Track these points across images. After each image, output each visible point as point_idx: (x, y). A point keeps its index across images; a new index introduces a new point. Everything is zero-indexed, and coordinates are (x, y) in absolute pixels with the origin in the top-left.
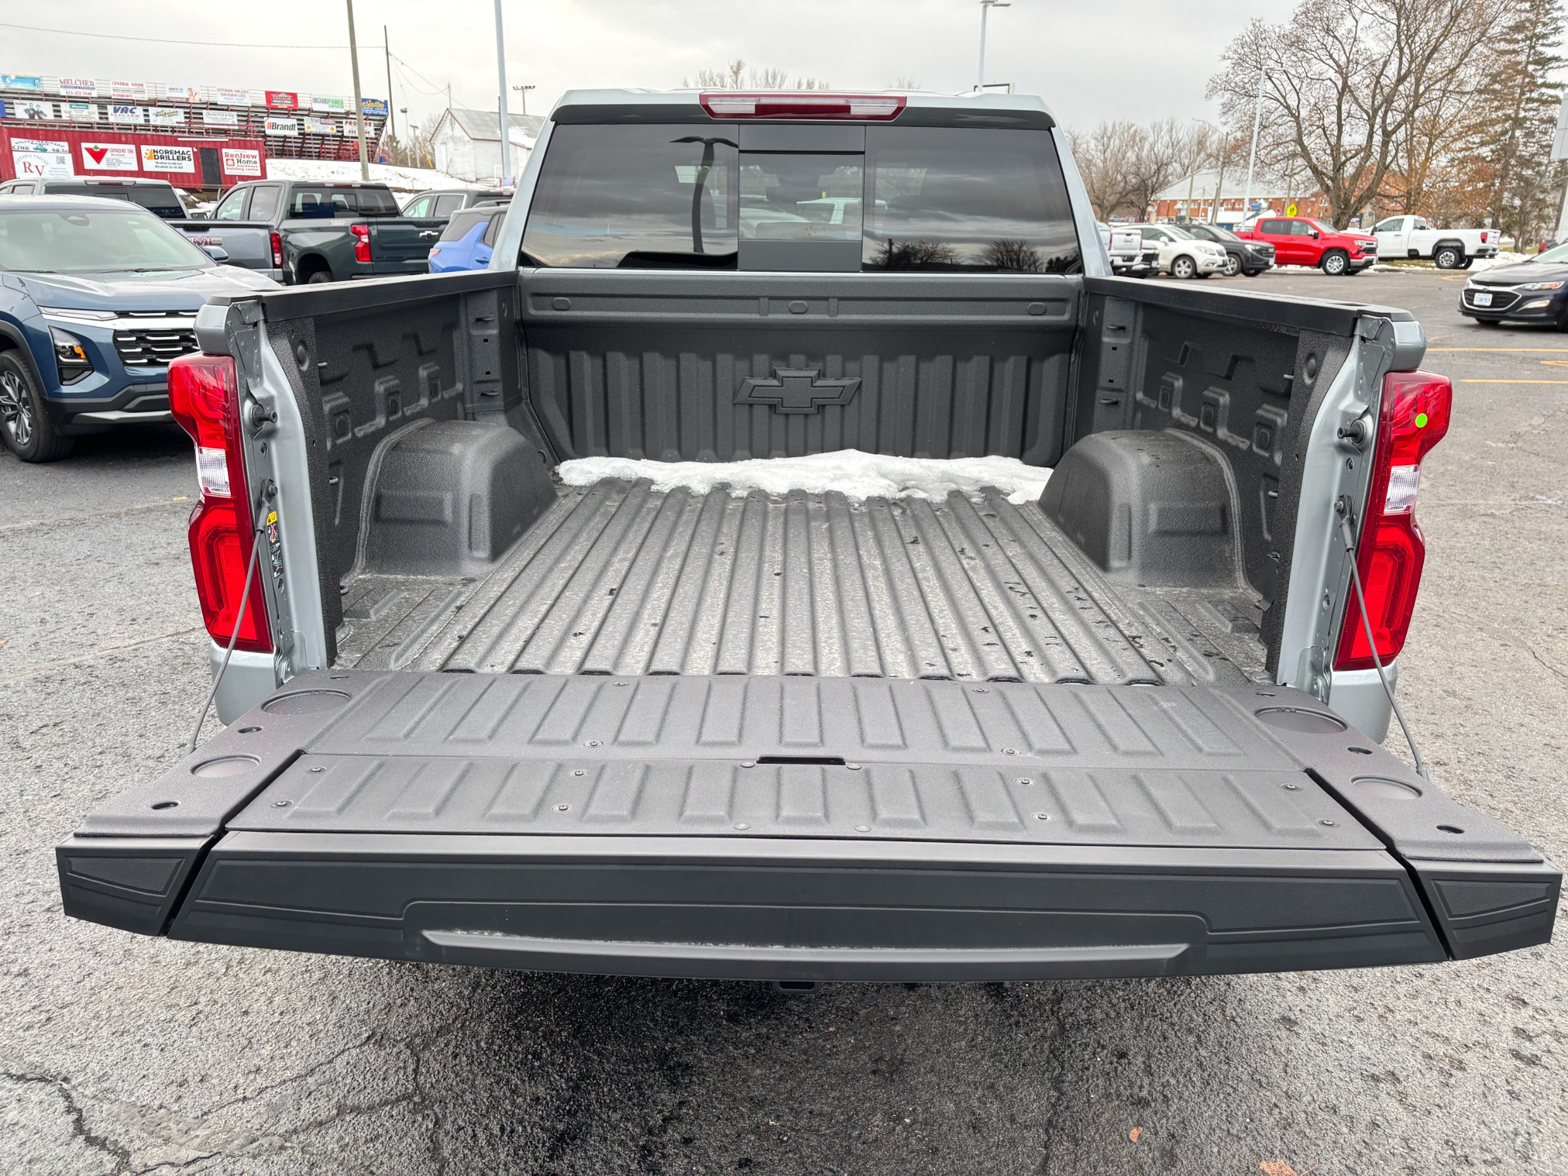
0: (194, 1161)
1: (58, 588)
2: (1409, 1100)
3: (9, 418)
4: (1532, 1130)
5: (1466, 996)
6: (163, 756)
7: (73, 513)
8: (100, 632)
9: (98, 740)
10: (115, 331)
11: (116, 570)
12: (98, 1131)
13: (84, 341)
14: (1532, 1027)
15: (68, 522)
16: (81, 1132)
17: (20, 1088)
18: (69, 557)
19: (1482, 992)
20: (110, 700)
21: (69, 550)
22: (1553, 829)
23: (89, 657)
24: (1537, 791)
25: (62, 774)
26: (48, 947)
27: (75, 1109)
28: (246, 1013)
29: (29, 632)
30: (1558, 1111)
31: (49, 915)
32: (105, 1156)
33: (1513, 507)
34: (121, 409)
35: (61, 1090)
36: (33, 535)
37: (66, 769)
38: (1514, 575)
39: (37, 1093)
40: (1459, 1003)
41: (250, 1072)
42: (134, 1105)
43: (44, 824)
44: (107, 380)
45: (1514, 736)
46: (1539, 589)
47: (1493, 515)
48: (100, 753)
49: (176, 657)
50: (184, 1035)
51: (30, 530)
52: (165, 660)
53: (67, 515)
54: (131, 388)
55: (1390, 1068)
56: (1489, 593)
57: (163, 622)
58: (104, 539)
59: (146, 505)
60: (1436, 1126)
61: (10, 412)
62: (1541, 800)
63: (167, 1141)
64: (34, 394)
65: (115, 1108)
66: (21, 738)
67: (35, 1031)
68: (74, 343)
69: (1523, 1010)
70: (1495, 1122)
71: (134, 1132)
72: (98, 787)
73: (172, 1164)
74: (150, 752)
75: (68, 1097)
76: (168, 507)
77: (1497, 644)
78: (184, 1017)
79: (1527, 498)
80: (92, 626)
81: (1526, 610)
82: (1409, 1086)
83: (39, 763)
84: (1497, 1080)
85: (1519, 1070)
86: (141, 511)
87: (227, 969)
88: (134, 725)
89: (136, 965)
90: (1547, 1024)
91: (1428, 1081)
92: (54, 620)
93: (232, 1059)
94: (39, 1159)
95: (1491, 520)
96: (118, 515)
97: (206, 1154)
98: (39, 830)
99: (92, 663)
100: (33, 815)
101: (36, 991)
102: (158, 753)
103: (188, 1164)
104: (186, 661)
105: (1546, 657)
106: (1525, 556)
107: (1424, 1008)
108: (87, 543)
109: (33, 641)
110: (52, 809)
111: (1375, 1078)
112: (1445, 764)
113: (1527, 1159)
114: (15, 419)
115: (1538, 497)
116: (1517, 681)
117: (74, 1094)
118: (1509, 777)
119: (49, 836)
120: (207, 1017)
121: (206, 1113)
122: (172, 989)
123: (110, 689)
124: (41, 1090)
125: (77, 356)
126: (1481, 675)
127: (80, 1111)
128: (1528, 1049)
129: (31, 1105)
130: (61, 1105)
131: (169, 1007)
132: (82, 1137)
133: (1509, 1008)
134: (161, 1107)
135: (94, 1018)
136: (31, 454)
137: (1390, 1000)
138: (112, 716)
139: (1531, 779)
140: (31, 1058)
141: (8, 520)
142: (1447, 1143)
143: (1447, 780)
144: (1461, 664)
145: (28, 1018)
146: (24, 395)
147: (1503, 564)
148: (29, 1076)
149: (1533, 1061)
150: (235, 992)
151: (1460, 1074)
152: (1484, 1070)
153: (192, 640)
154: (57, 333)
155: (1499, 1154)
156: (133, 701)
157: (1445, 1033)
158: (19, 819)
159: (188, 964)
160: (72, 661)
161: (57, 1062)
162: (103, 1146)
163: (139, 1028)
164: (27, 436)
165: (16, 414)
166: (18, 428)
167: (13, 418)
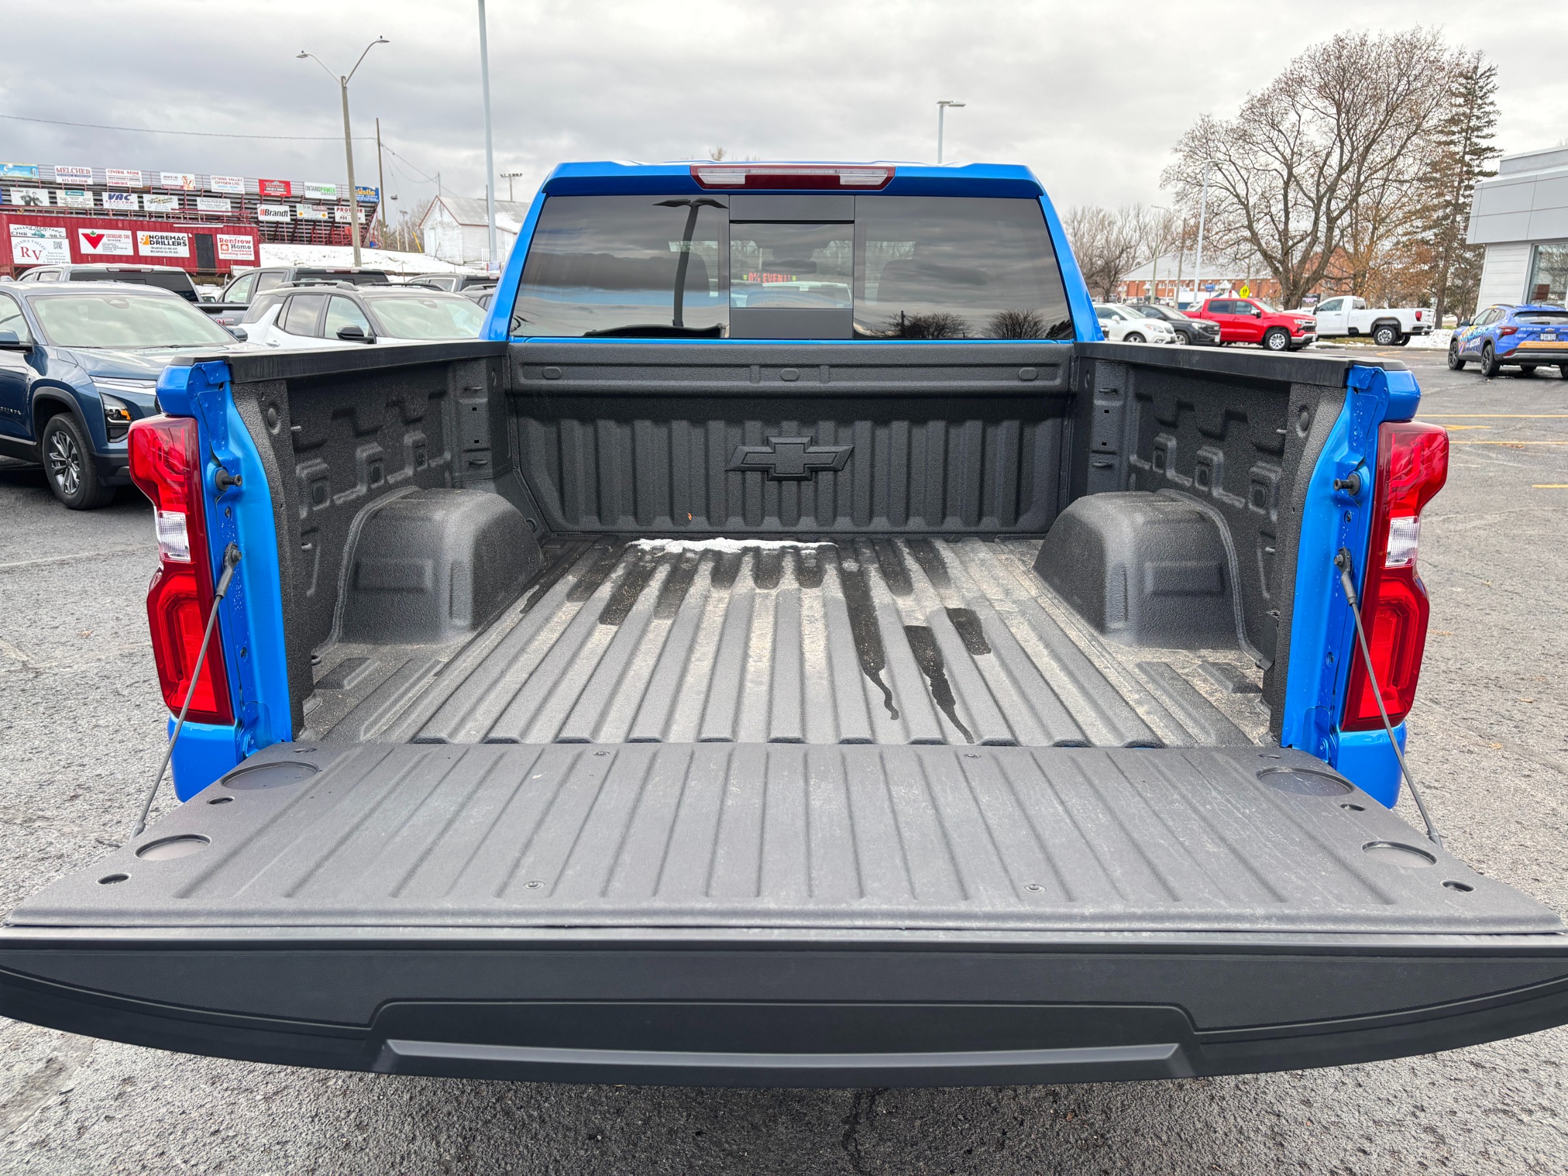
3: (58, 472)
7: (124, 547)
13: (128, 404)
15: (120, 553)
21: (126, 572)
36: (93, 562)
51: (89, 559)
53: (119, 548)
61: (59, 467)
64: (83, 450)
68: (120, 407)
108: (140, 567)
109: (113, 631)
114: (63, 473)
125: (124, 417)
136: (77, 503)
141: (68, 552)
146: (74, 451)
154: (106, 399)
164: (75, 487)
165: (65, 469)
166: (66, 480)
167: (62, 472)
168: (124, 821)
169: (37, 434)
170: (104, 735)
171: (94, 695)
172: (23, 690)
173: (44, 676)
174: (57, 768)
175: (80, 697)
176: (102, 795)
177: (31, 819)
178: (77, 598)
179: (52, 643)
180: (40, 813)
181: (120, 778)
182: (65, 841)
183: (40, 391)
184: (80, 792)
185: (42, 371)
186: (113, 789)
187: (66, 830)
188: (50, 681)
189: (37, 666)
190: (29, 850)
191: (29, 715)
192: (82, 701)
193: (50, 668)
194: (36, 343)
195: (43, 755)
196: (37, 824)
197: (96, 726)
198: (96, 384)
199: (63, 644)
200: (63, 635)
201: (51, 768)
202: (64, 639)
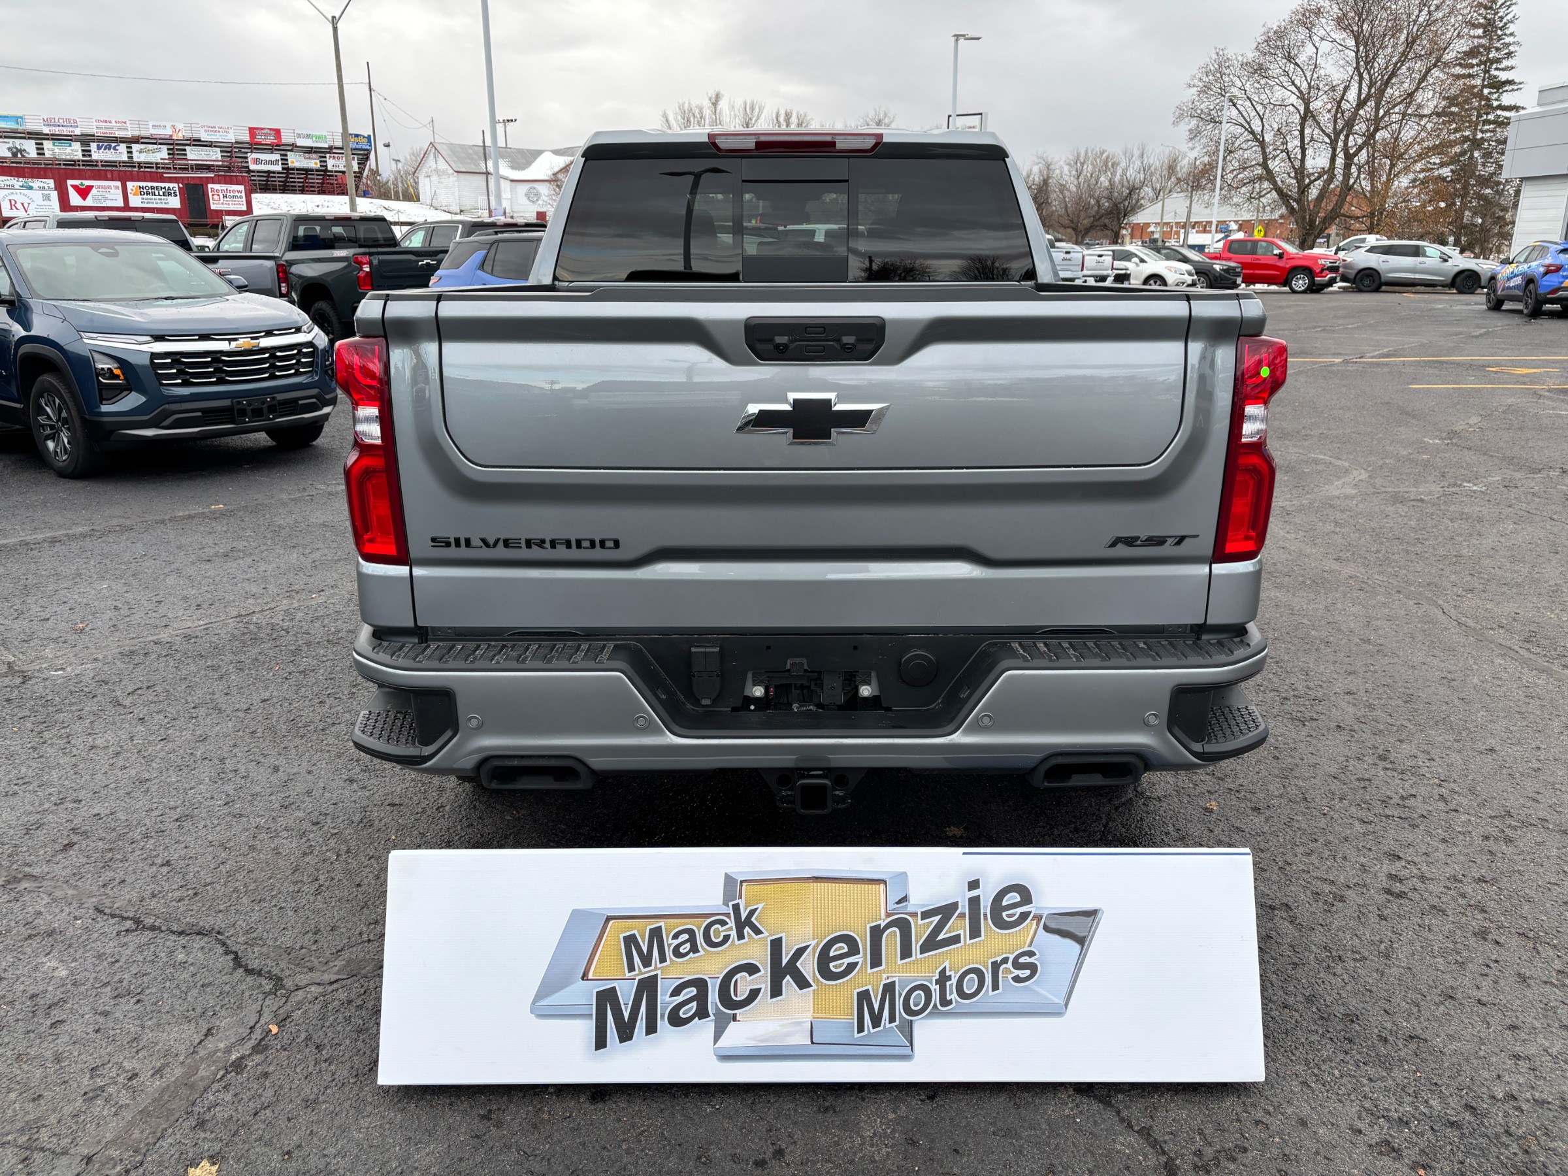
0: (336, 981)
1: (123, 581)
2: (1298, 921)
3: (48, 437)
4: (1394, 937)
5: (1352, 854)
6: (249, 709)
7: (121, 521)
8: (170, 615)
9: (189, 699)
10: (152, 353)
11: (173, 566)
12: (254, 964)
13: (122, 363)
14: (1403, 873)
15: (118, 528)
16: (240, 966)
17: (183, 940)
18: (127, 557)
19: (1365, 850)
20: (193, 668)
21: (125, 551)
22: (1440, 739)
23: (165, 636)
24: (1430, 712)
25: (163, 723)
26: (183, 845)
27: (231, 952)
28: (359, 885)
29: (106, 617)
30: (1416, 927)
31: (179, 823)
32: (264, 982)
33: (1441, 493)
34: (158, 426)
35: (217, 939)
36: (87, 539)
37: (166, 721)
38: (1434, 548)
39: (198, 943)
40: (1345, 858)
41: (370, 924)
42: (280, 947)
43: (158, 760)
44: (144, 399)
45: (1416, 671)
46: (1454, 559)
47: (1422, 500)
48: (194, 708)
49: (244, 634)
50: (311, 901)
51: (84, 536)
52: (233, 636)
53: (115, 522)
54: (167, 406)
55: (1285, 900)
56: (1409, 563)
57: (225, 607)
58: (154, 541)
59: (187, 513)
60: (1318, 937)
61: (48, 431)
62: (1432, 718)
63: (311, 969)
64: (74, 413)
65: (265, 950)
66: (120, 698)
67: (186, 902)
68: (113, 365)
69: (1397, 863)
70: (1365, 935)
71: (283, 965)
72: (198, 733)
73: (319, 984)
74: (237, 706)
75: (224, 944)
76: (208, 514)
77: (1411, 603)
78: (309, 888)
79: (1455, 485)
80: (162, 609)
81: (1440, 576)
82: (1298, 912)
83: (141, 716)
84: (1370, 908)
85: (1389, 901)
86: (184, 518)
87: (338, 856)
88: (220, 687)
89: (261, 856)
90: (1416, 871)
91: (1314, 910)
92: (127, 607)
93: (354, 915)
94: (210, 984)
95: (1420, 504)
96: (163, 522)
97: (344, 977)
98: (154, 765)
99: (169, 640)
100: (146, 754)
101: (181, 875)
102: (245, 707)
103: (331, 983)
104: (253, 636)
105: (1453, 613)
106: (1446, 533)
107: (1316, 862)
108: (139, 545)
109: (111, 623)
110: (162, 750)
111: (1272, 908)
112: (1354, 694)
113: (1387, 957)
114: (53, 439)
115: (1465, 484)
116: (1425, 631)
117: (228, 942)
118: (1407, 702)
119: (164, 769)
120: (328, 889)
121: (339, 951)
122: (295, 871)
123: (190, 660)
124: (200, 940)
125: (117, 377)
126: (1394, 626)
127: (236, 953)
128: (1398, 887)
129: (194, 951)
130: (220, 950)
131: (297, 882)
132: (241, 970)
133: (1386, 862)
134: (302, 948)
135: (234, 891)
136: (70, 471)
137: (1289, 857)
138: (198, 680)
139: (1427, 703)
140: (188, 920)
141: (60, 527)
142: (1325, 948)
143: (1354, 705)
144: (1378, 619)
145: (178, 894)
146: (64, 414)
147: (1425, 540)
148: (188, 932)
149: (1401, 895)
150: (347, 872)
151: (1341, 904)
152: (1361, 901)
153: (255, 620)
154: (96, 356)
155: (1366, 954)
156: (214, 668)
157: (1331, 878)
158: (134, 758)
159: (305, 854)
160: (151, 638)
161: (207, 922)
162: (259, 974)
163: (273, 897)
164: (66, 453)
165: (55, 434)
166: (56, 446)
167: (52, 437)
168: (129, 880)
169: (24, 397)
170: (102, 759)
171: (90, 706)
172: (8, 700)
173: (33, 681)
174: (46, 806)
175: (74, 708)
176: (100, 843)
177: (15, 878)
178: (70, 583)
179: (41, 639)
180: (27, 869)
181: (124, 818)
182: (58, 911)
183: (26, 348)
184: (75, 838)
185: (27, 326)
186: (114, 834)
187: (58, 893)
188: (39, 688)
189: (25, 668)
190: (13, 924)
191: (15, 733)
192: (76, 714)
193: (39, 671)
194: (19, 295)
195: (31, 788)
196: (25, 884)
197: (93, 747)
198: (86, 341)
199: (55, 640)
200: (54, 629)
201: (41, 804)
202: (55, 635)
